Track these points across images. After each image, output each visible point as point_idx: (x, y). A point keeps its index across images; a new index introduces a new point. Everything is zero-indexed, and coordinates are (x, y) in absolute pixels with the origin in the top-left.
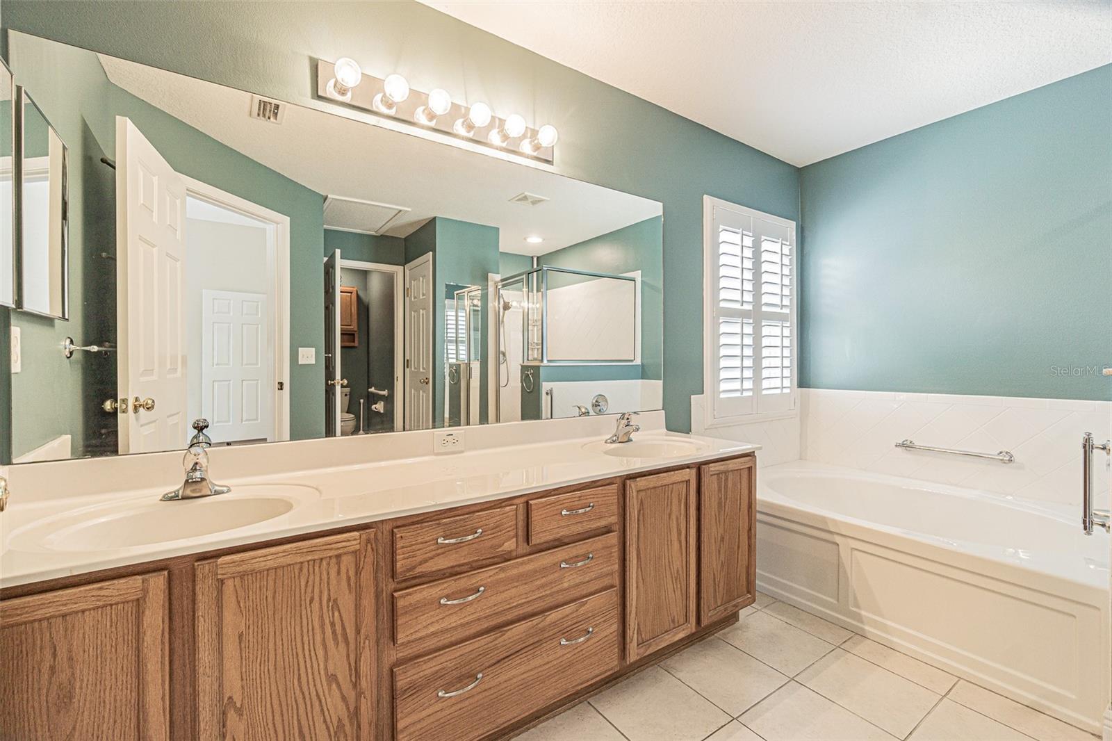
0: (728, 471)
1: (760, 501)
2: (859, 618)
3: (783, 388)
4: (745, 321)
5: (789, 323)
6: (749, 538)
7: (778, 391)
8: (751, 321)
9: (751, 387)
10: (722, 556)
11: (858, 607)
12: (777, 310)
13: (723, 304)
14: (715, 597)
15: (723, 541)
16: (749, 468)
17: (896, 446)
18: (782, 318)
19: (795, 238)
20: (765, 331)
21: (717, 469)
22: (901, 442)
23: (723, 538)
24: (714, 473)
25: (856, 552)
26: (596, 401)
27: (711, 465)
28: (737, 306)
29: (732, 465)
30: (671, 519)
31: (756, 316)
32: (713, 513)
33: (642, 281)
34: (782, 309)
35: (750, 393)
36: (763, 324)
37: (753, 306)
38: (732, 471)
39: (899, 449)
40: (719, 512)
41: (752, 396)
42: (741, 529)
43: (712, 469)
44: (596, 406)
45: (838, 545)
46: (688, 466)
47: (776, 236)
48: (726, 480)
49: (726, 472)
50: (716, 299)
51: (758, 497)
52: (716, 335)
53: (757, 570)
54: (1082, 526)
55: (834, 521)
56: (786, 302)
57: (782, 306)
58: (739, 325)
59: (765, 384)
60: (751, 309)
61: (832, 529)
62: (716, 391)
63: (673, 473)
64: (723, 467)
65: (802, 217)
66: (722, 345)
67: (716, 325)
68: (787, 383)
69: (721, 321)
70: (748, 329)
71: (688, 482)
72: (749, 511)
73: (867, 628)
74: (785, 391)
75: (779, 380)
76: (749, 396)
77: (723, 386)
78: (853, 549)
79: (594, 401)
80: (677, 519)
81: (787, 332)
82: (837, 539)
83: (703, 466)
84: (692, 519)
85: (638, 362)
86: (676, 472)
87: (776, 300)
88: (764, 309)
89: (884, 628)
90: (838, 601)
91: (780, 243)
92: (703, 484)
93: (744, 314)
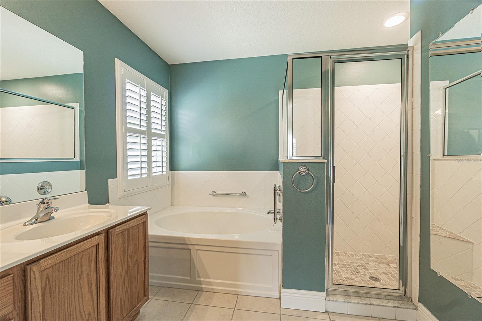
0: (130, 228)
1: (151, 235)
2: (200, 283)
3: (163, 171)
4: (142, 136)
5: (165, 139)
6: (145, 264)
7: (161, 173)
8: (146, 137)
9: (147, 172)
10: (127, 285)
11: (199, 277)
12: (159, 132)
13: (128, 125)
14: (122, 312)
15: (127, 274)
16: (144, 222)
17: (210, 194)
18: (162, 136)
19: (167, 98)
20: (153, 142)
21: (121, 229)
22: (211, 192)
23: (127, 272)
24: (119, 232)
25: (199, 251)
26: (42, 186)
27: (116, 228)
28: (138, 128)
29: (131, 223)
30: (82, 279)
31: (149, 134)
32: (119, 259)
33: (79, 109)
34: (162, 132)
35: (146, 176)
36: (152, 139)
37: (147, 128)
38: (132, 227)
39: (211, 195)
40: (124, 256)
41: (147, 177)
42: (139, 261)
43: (117, 230)
44: (41, 189)
45: (190, 249)
46: (98, 234)
47: (158, 94)
48: (129, 233)
49: (128, 230)
50: (124, 123)
51: (150, 233)
52: (125, 143)
53: (150, 281)
54: (274, 220)
55: (189, 238)
56: (164, 129)
57: (162, 131)
58: (139, 138)
59: (154, 170)
60: (146, 130)
61: (188, 243)
62: (125, 176)
63: (82, 243)
64: (125, 227)
65: (171, 87)
66: (129, 149)
67: (125, 137)
68: (165, 169)
69: (128, 135)
70: (144, 141)
71: (97, 246)
72: (144, 248)
73: (204, 286)
74: (164, 173)
75: (161, 168)
76: (146, 177)
77: (130, 173)
78: (197, 250)
79: (39, 186)
80: (88, 275)
81: (164, 144)
82: (190, 247)
83: (111, 230)
84: (101, 270)
85: (78, 159)
86: (86, 241)
87: (159, 127)
88: (153, 131)
89: (210, 283)
90: (191, 277)
91: (161, 98)
92: (110, 243)
93: (142, 133)
